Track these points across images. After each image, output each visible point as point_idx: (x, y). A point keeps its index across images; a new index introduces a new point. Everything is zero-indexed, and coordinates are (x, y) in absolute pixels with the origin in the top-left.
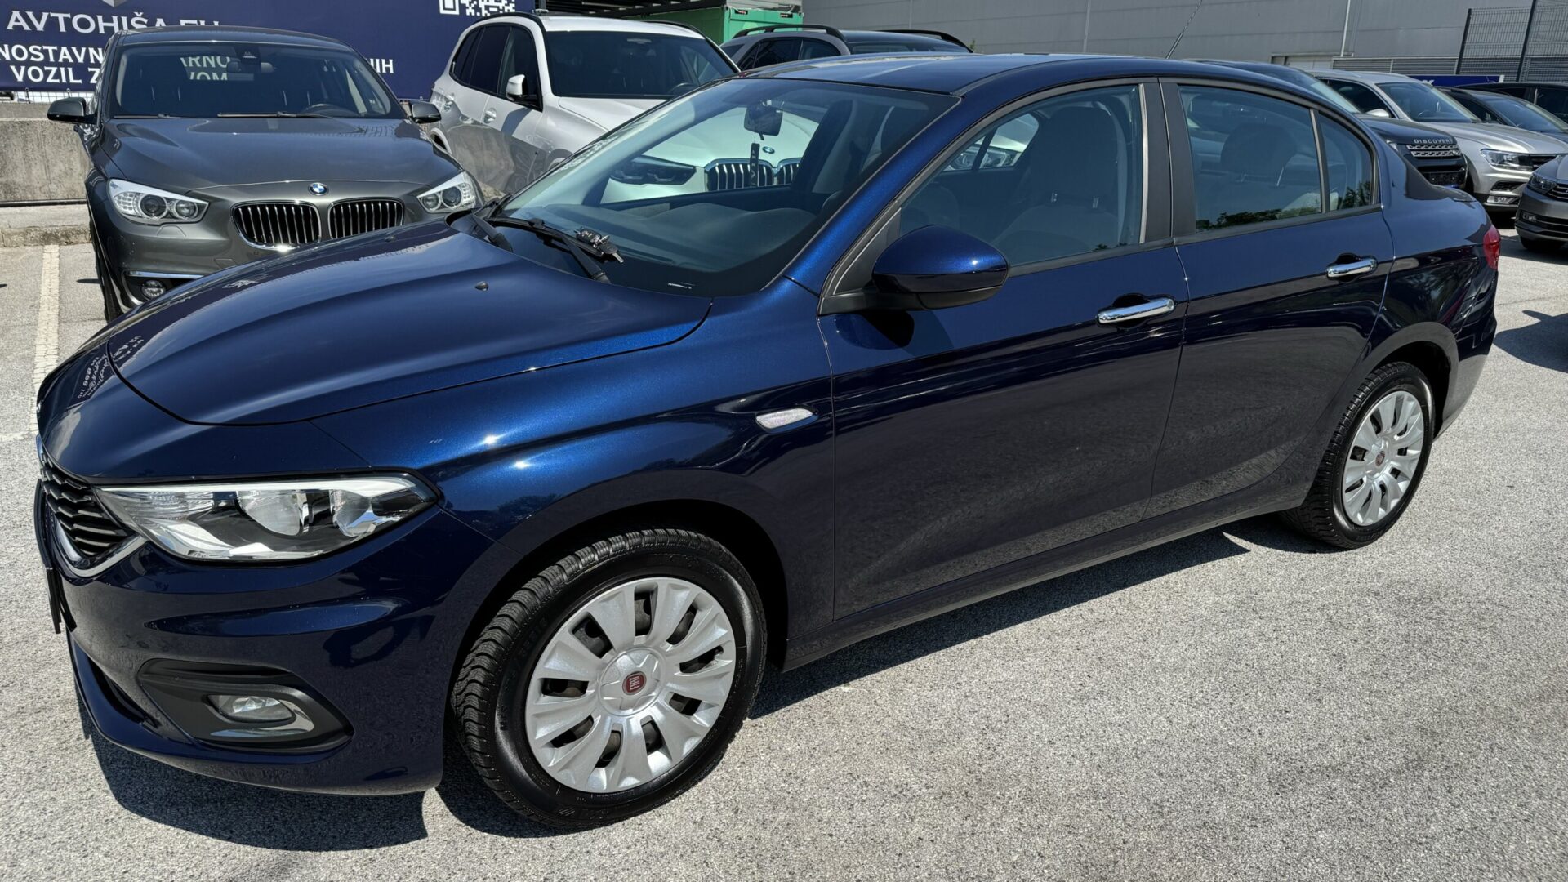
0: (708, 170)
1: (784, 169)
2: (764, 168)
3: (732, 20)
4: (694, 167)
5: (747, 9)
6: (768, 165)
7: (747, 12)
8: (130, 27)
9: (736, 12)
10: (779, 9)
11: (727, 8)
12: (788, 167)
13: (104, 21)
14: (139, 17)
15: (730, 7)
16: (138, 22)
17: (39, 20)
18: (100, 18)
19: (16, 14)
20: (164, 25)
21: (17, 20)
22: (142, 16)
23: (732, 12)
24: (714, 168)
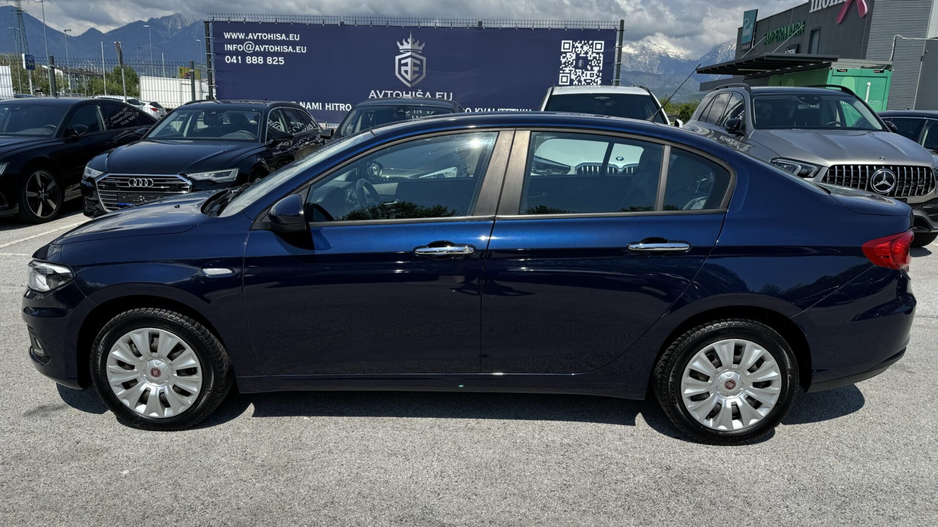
0: (577, 168)
1: (627, 169)
2: (613, 169)
3: (834, 76)
4: (570, 166)
5: (846, 69)
6: (616, 167)
7: (847, 70)
8: (415, 95)
9: (838, 71)
10: (872, 68)
11: (831, 69)
12: (630, 169)
13: (406, 94)
14: (420, 92)
15: (834, 68)
16: (419, 94)
17: (381, 94)
18: (404, 92)
19: (373, 92)
20: (430, 97)
21: (373, 94)
22: (421, 91)
23: (835, 71)
24: (581, 168)
